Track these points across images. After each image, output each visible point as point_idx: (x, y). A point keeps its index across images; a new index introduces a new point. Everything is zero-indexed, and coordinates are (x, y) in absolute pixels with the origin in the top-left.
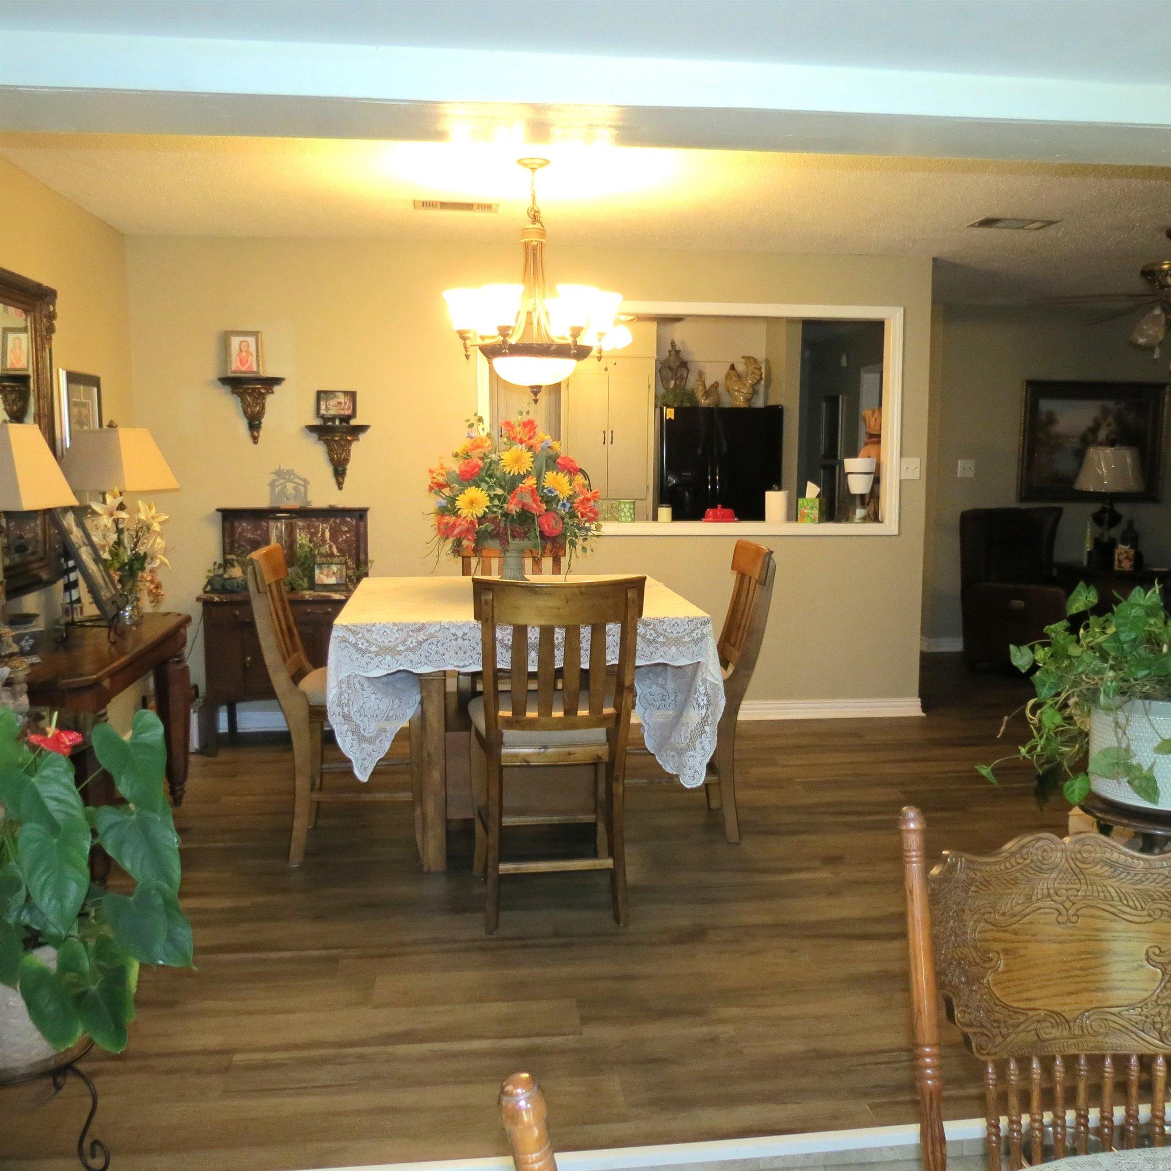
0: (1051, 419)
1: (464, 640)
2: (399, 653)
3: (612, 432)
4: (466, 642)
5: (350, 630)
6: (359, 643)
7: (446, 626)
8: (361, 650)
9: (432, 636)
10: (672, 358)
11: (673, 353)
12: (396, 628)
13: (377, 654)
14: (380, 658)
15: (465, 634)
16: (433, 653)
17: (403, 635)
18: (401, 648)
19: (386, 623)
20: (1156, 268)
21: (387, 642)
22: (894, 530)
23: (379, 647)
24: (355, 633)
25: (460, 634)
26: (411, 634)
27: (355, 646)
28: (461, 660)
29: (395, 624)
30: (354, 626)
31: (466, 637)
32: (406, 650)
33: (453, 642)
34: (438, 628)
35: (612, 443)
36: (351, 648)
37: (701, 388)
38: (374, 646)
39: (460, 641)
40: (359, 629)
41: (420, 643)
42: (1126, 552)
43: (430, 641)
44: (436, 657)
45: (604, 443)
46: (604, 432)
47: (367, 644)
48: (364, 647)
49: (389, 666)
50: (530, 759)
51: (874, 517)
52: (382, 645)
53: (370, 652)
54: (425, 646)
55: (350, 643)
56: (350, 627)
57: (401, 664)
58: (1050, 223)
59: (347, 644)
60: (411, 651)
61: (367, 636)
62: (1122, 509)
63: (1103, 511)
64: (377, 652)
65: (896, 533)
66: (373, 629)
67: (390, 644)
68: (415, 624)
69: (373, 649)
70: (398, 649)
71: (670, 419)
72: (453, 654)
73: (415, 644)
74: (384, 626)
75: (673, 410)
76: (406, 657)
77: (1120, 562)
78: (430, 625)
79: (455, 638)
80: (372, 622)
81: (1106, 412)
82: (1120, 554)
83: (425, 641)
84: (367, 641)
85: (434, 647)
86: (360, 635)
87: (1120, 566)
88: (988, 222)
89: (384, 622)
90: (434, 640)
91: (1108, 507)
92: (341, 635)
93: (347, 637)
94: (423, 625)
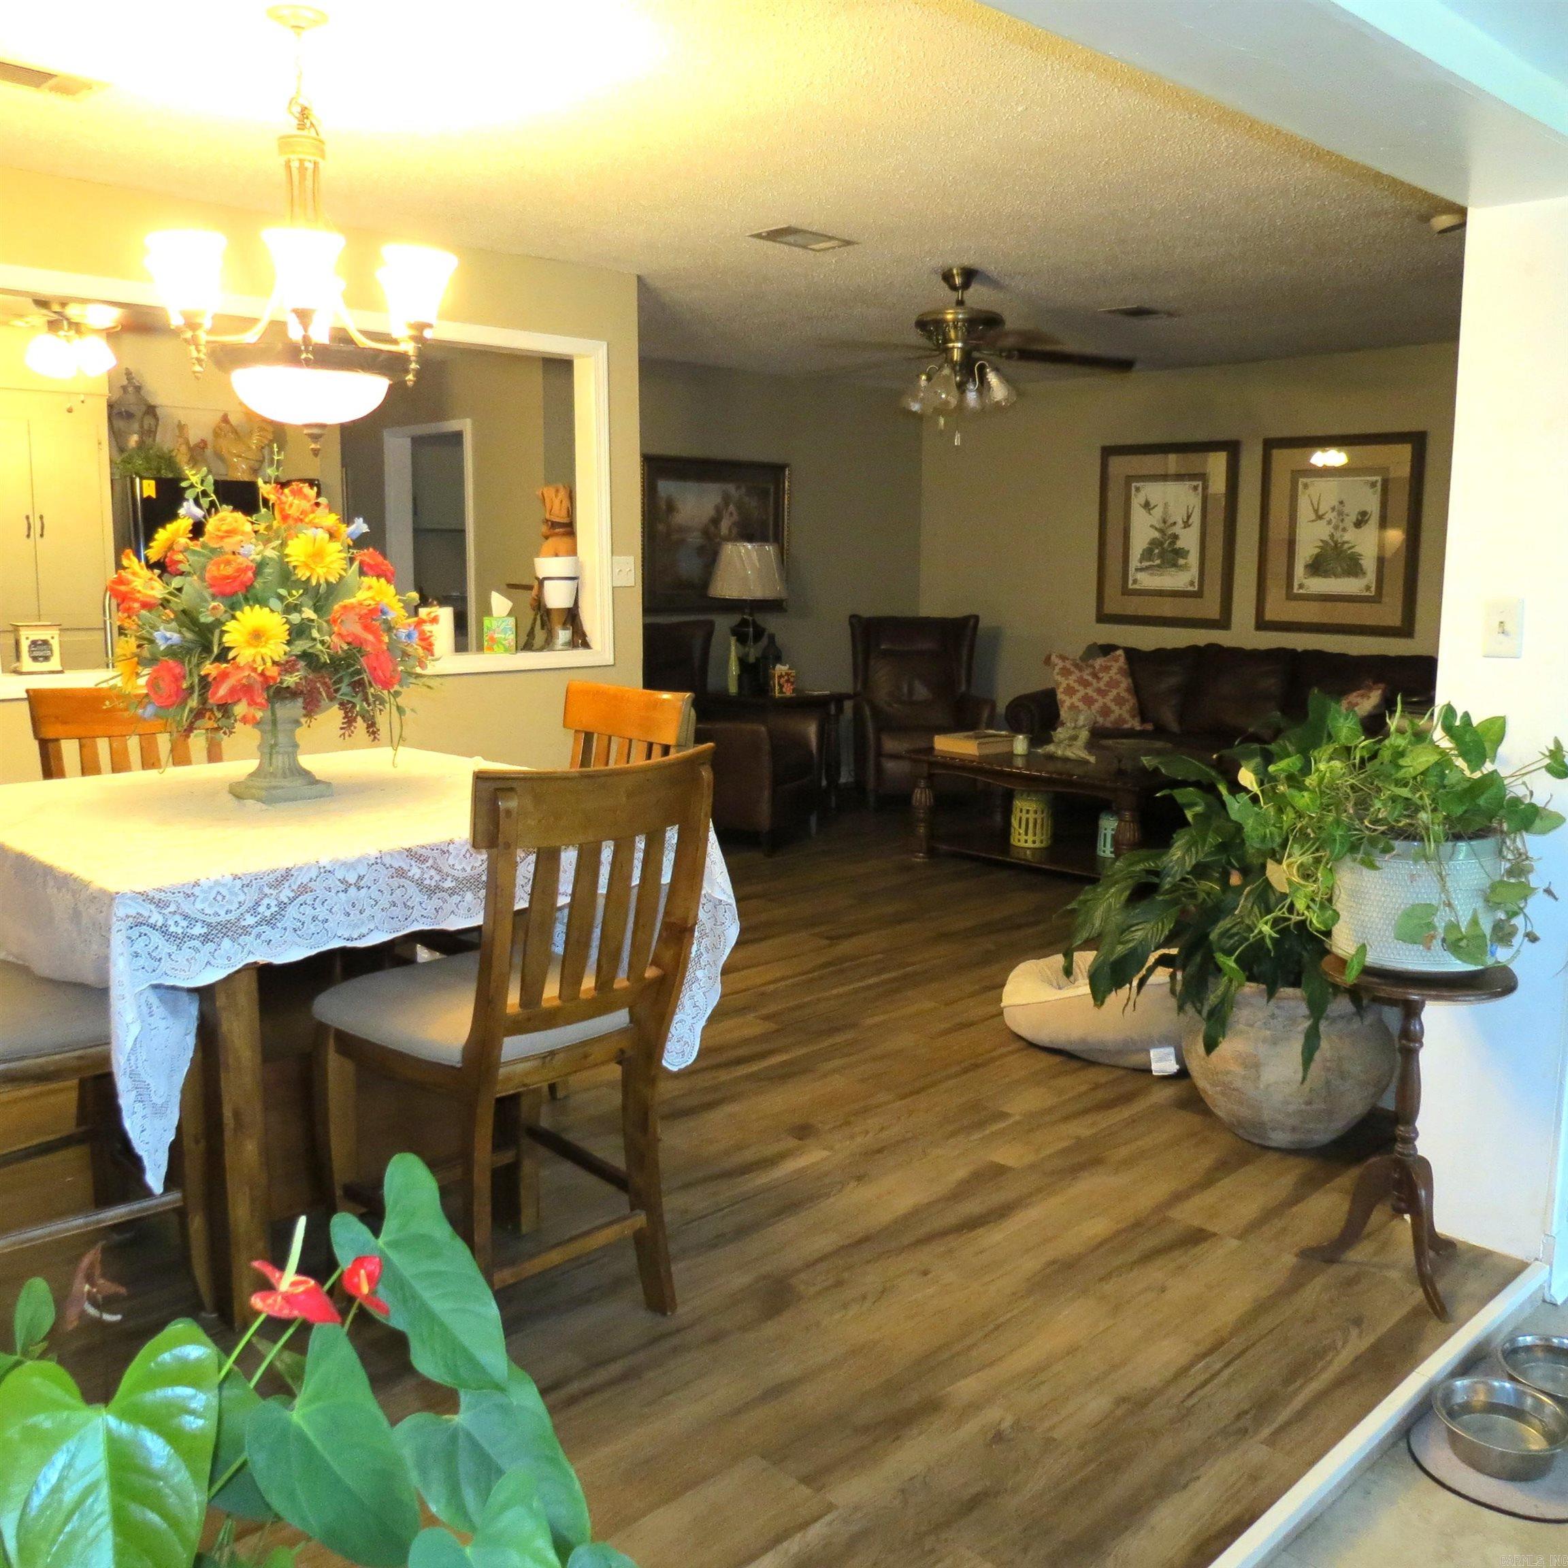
0: (671, 508)
1: (359, 888)
2: (246, 931)
3: (41, 517)
4: (363, 891)
5: (152, 900)
6: (171, 922)
7: (328, 868)
8: (176, 936)
9: (304, 889)
10: (131, 398)
11: (130, 389)
12: (238, 883)
13: (206, 939)
14: (210, 946)
15: (360, 878)
16: (308, 920)
17: (252, 895)
18: (250, 920)
19: (219, 877)
20: (940, 316)
21: (222, 913)
22: (608, 658)
23: (209, 925)
24: (160, 904)
25: (352, 879)
26: (267, 890)
27: (164, 931)
28: (356, 926)
29: (236, 877)
30: (160, 890)
31: (362, 884)
32: (258, 924)
33: (341, 895)
34: (314, 874)
35: (42, 535)
36: (156, 938)
37: (183, 449)
38: (199, 924)
39: (352, 890)
40: (170, 897)
41: (282, 906)
42: (787, 674)
43: (301, 899)
44: (313, 929)
45: (28, 536)
46: (28, 518)
47: (185, 924)
48: (180, 931)
49: (229, 959)
50: (527, 1081)
51: (580, 640)
52: (213, 920)
53: (192, 937)
54: (292, 911)
55: (153, 927)
56: (151, 894)
57: (250, 952)
58: (848, 243)
59: (144, 929)
60: (268, 923)
61: (187, 907)
62: (761, 619)
63: (744, 623)
64: (206, 935)
65: (611, 662)
66: (197, 891)
67: (228, 917)
68: (274, 871)
69: (198, 930)
70: (243, 923)
71: (149, 498)
72: (343, 918)
73: (274, 909)
74: (217, 883)
75: (153, 483)
76: (259, 936)
77: (781, 686)
78: (300, 869)
79: (343, 887)
80: (193, 881)
81: (726, 499)
82: (780, 677)
83: (292, 900)
84: (186, 917)
85: (308, 910)
86: (172, 908)
87: (781, 691)
88: (775, 235)
89: (215, 876)
90: (308, 897)
91: (750, 618)
92: (133, 912)
93: (146, 914)
94: (288, 870)
